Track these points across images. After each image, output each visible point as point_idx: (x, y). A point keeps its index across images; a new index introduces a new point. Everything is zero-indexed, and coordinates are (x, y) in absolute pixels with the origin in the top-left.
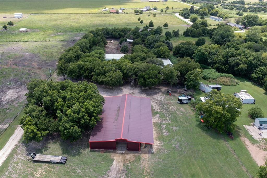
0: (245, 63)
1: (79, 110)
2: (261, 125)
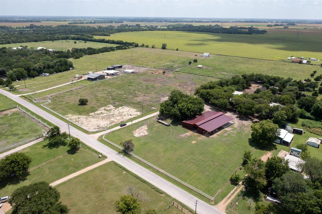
2: (292, 152)
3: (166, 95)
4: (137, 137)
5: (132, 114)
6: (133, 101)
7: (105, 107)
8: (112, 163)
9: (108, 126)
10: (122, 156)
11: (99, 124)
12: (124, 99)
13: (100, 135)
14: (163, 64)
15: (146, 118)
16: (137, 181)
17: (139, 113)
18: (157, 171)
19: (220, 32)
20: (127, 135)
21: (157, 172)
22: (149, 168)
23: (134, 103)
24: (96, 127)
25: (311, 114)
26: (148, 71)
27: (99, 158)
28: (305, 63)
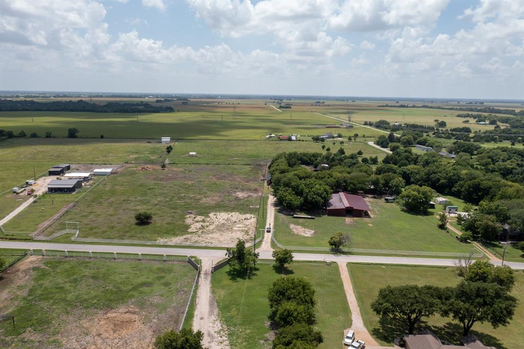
5: (246, 218)
17: (251, 216)
27: (328, 265)
28: (295, 139)
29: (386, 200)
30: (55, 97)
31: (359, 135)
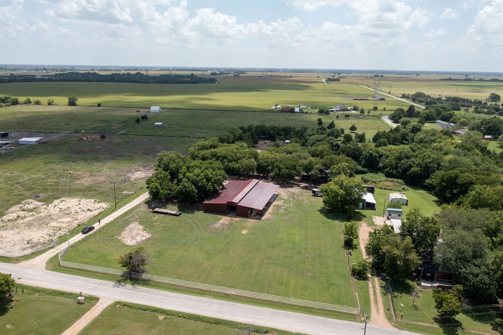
0: (419, 165)
1: (199, 175)
2: (390, 215)
3: (133, 170)
4: (133, 246)
5: (91, 209)
6: (74, 187)
7: (21, 205)
8: (118, 306)
9: (54, 238)
10: (129, 286)
11: (28, 239)
12: (51, 185)
13: (48, 259)
14: (90, 127)
15: (126, 210)
16: (202, 325)
17: (104, 205)
18: (223, 295)
19: (151, 82)
20: (108, 246)
21: (227, 297)
22: (203, 294)
23: (80, 190)
24: (24, 246)
25: (363, 167)
26: (69, 138)
27: (79, 303)
28: (298, 111)
29: (314, 192)
30: (126, 70)
31: (379, 108)
